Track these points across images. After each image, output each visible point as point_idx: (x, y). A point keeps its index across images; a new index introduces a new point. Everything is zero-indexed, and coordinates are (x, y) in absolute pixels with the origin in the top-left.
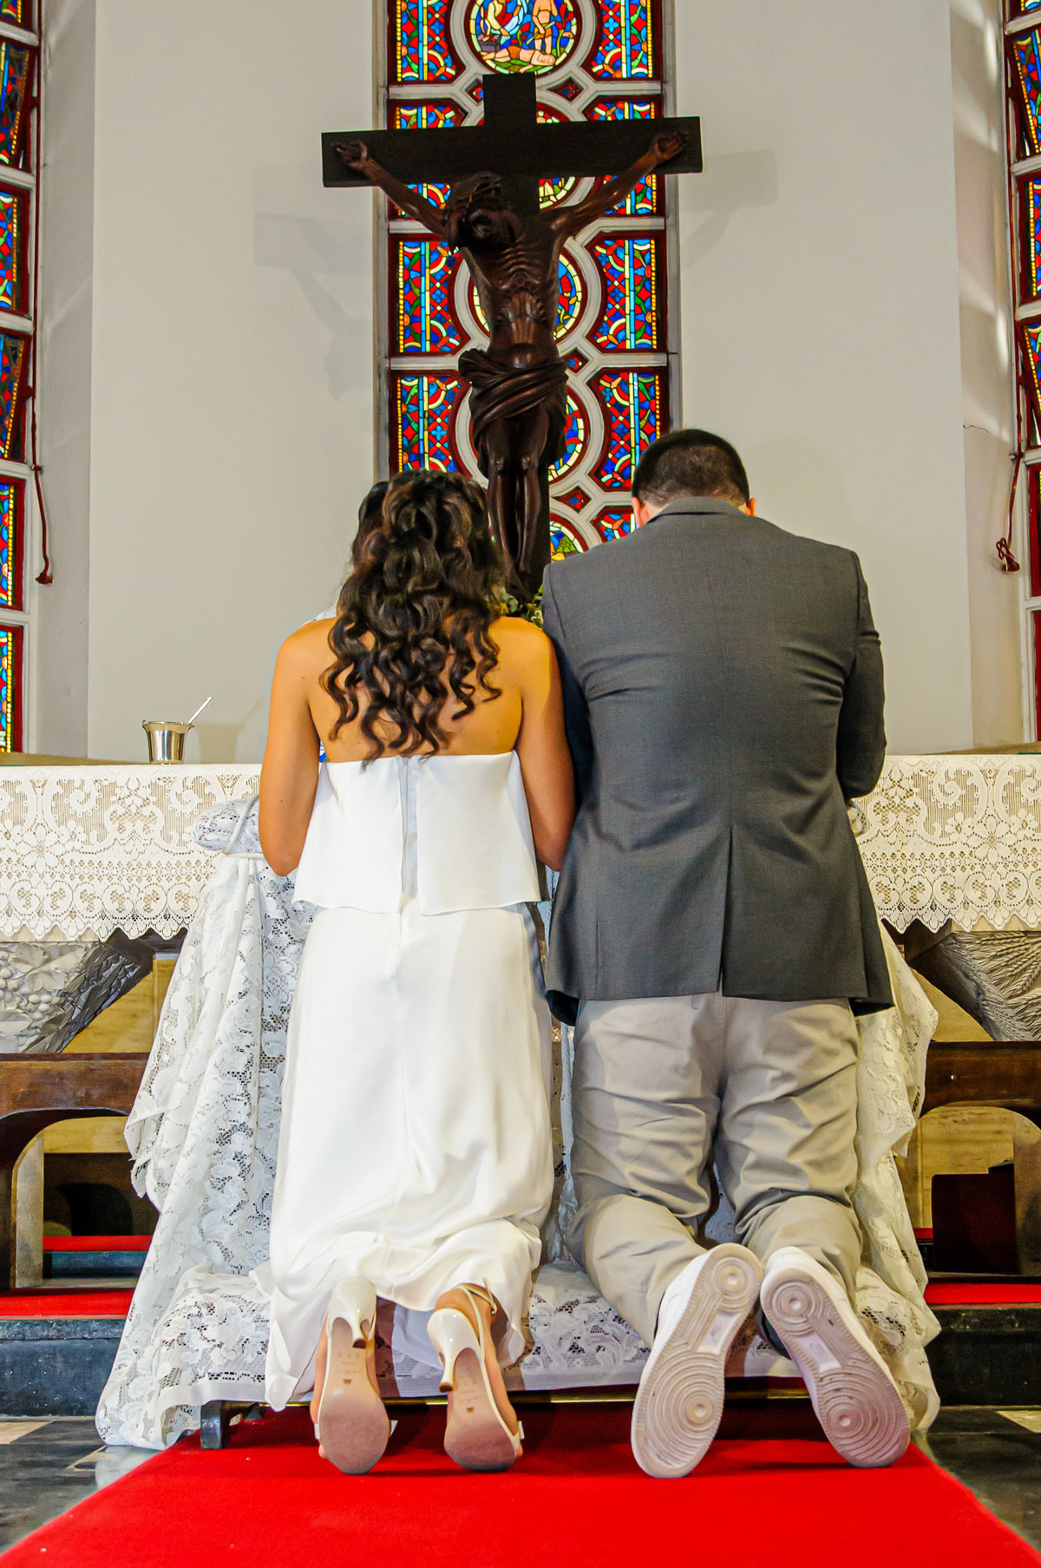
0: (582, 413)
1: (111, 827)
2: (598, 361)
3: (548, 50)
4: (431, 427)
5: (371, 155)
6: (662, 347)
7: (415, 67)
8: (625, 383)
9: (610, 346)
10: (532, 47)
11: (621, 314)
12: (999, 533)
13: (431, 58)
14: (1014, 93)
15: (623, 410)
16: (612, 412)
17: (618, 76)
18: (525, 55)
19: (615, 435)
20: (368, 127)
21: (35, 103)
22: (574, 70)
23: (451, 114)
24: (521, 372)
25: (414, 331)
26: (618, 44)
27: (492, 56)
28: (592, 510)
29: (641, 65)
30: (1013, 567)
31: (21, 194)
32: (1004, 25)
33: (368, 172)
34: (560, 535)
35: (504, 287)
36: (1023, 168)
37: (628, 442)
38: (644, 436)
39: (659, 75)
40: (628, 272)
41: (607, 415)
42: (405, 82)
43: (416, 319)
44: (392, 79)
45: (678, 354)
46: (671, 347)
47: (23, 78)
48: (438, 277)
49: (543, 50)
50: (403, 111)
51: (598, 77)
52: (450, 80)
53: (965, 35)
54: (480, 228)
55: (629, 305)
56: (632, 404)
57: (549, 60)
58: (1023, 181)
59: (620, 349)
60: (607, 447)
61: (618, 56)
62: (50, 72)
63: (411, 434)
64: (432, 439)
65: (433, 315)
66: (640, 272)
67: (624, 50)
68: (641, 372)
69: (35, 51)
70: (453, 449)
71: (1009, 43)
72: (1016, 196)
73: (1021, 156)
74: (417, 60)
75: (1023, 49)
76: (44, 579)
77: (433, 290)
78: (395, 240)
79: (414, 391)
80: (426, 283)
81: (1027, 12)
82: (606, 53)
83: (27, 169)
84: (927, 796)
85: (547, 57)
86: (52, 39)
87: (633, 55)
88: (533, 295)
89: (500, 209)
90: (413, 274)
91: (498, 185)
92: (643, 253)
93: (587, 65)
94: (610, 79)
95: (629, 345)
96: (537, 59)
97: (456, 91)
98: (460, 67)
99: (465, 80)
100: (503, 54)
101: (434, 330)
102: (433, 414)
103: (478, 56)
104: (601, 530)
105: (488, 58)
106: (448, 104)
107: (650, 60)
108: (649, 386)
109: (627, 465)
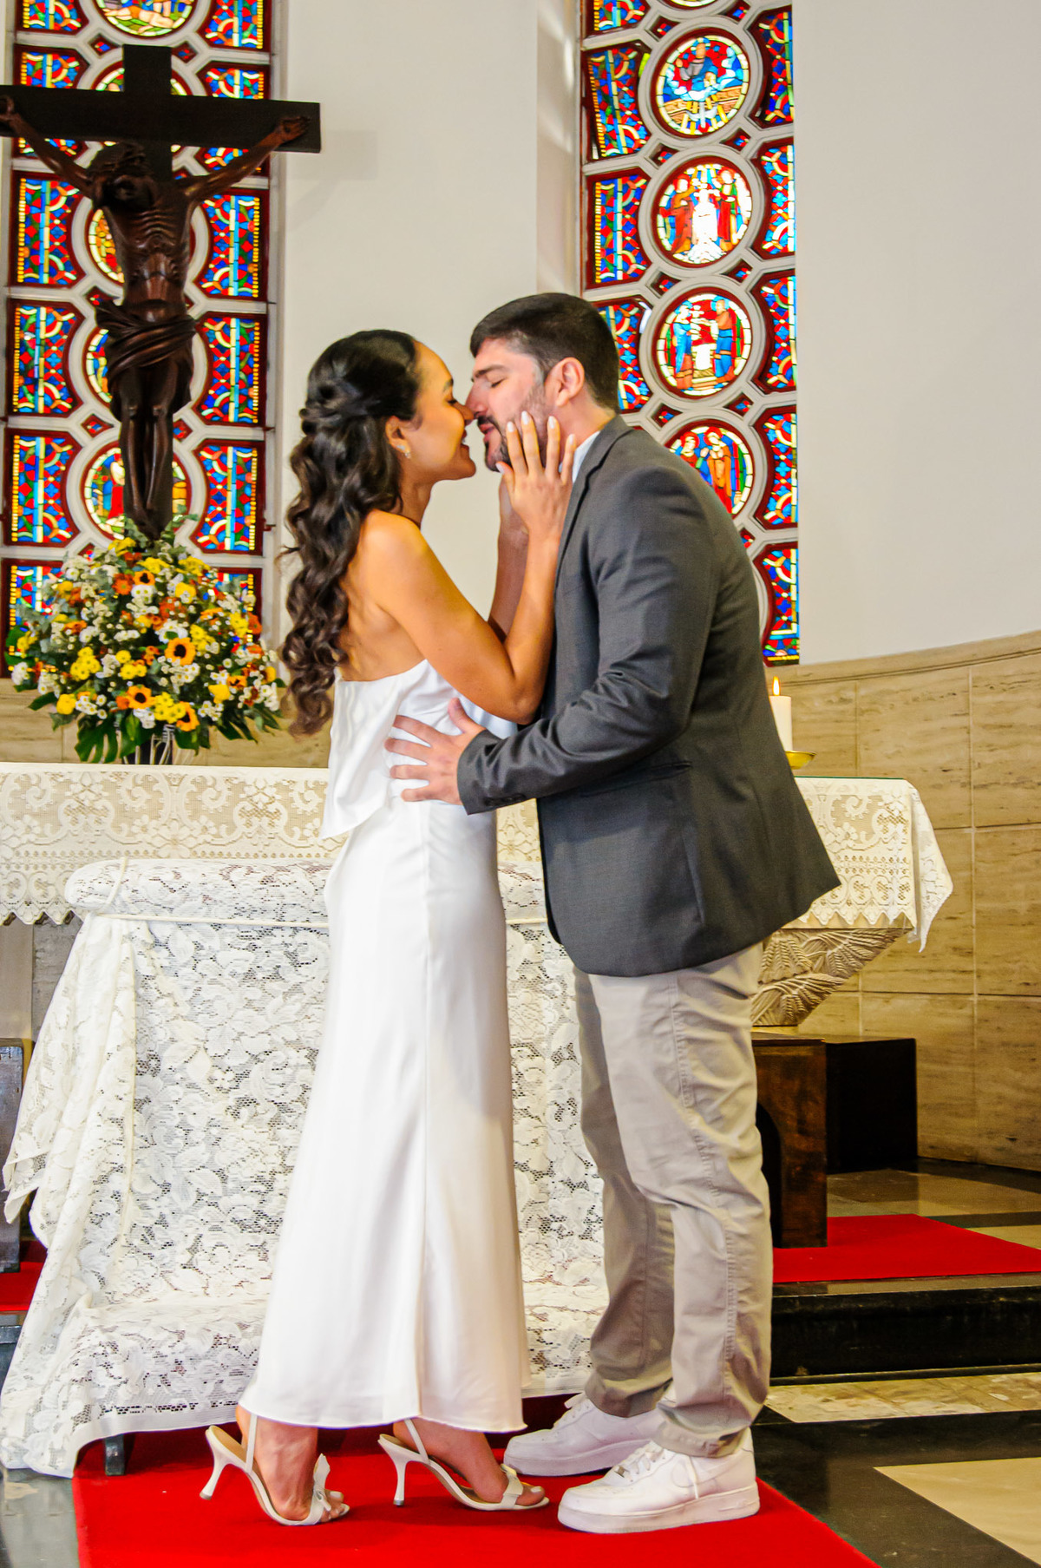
2: (203, 304)
3: (167, 12)
4: (47, 353)
5: (17, 110)
6: (263, 297)
7: (41, 15)
8: (228, 327)
9: (214, 292)
10: (151, 9)
11: (225, 263)
13: (58, 9)
14: (586, 102)
15: (226, 352)
16: (215, 353)
17: (229, 44)
18: (144, 15)
19: (217, 373)
22: (190, 35)
23: (75, 64)
24: (153, 327)
25: (33, 264)
26: (231, 14)
27: (114, 13)
28: (193, 441)
29: (251, 36)
32: (580, 41)
33: (14, 125)
35: (142, 246)
36: (593, 169)
37: (228, 381)
38: (243, 376)
39: (267, 47)
40: (233, 224)
41: (210, 355)
42: (32, 29)
43: (35, 251)
44: (19, 25)
45: (279, 304)
46: (271, 296)
48: (58, 215)
49: (162, 13)
50: (30, 57)
51: (212, 43)
52: (74, 31)
53: (550, 49)
54: (123, 191)
55: (233, 255)
56: (233, 346)
57: (167, 23)
58: (592, 181)
59: (224, 295)
60: (208, 384)
61: (230, 27)
63: (27, 359)
64: (48, 366)
65: (53, 250)
66: (245, 226)
67: (236, 21)
68: (244, 318)
70: (66, 376)
71: (586, 56)
72: (586, 192)
73: (590, 160)
74: (44, 9)
75: (597, 65)
77: (52, 226)
78: (17, 176)
79: (32, 320)
80: (45, 218)
81: (600, 33)
82: (219, 22)
85: (166, 20)
87: (244, 27)
88: (168, 256)
89: (142, 175)
90: (34, 210)
91: (142, 154)
92: (249, 209)
93: (202, 31)
94: (223, 46)
95: (232, 292)
96: (156, 20)
97: (80, 43)
98: (84, 21)
99: (89, 33)
100: (125, 13)
101: (52, 264)
102: (49, 342)
103: (101, 12)
104: (201, 460)
105: (110, 14)
106: (71, 54)
107: (260, 33)
108: (250, 331)
109: (227, 401)
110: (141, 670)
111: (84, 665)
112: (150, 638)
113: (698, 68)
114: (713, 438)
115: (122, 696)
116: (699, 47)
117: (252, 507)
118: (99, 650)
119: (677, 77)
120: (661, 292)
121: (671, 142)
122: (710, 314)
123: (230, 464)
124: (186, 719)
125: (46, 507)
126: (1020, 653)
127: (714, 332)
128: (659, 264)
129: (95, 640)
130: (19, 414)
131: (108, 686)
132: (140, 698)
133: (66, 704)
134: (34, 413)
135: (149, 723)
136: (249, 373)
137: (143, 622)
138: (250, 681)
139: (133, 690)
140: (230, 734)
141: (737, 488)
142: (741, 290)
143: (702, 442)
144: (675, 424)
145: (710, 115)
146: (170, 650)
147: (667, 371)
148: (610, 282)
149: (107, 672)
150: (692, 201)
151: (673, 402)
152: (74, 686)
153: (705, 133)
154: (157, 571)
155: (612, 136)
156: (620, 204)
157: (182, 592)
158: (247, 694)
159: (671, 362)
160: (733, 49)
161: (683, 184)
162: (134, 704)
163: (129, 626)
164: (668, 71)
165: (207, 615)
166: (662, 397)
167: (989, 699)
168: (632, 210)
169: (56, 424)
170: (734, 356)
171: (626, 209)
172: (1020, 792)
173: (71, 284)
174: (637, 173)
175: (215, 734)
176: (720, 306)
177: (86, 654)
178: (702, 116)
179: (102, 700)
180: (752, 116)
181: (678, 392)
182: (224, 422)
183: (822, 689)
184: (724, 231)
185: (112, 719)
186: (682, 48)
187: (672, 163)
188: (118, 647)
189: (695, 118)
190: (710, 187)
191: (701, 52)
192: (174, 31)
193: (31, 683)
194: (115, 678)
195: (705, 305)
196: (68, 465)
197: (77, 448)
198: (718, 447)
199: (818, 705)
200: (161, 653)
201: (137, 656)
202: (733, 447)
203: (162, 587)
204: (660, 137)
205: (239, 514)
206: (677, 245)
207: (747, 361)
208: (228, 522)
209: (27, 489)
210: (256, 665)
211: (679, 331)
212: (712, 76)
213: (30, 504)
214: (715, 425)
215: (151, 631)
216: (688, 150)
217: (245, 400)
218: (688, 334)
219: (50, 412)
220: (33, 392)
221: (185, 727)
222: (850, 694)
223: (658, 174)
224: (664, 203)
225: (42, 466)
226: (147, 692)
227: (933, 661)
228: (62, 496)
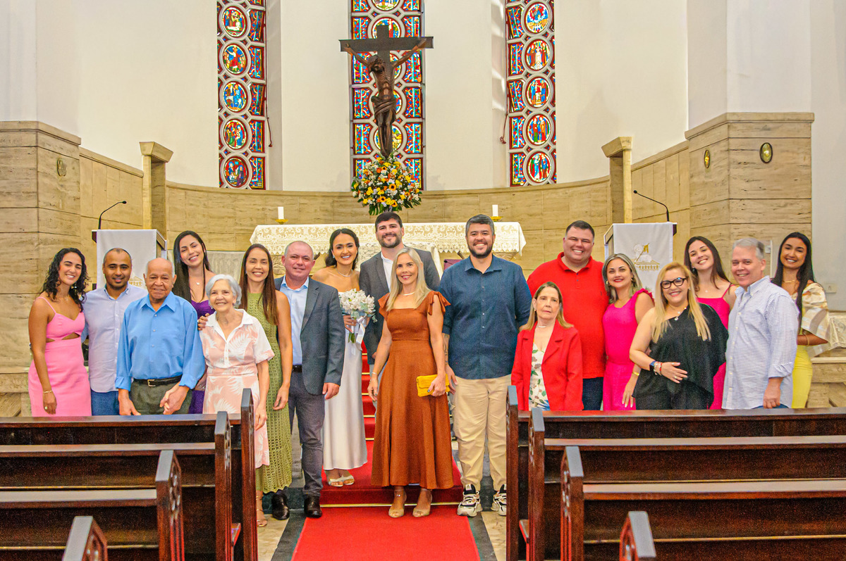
0: (401, 98)
1: (318, 235)
2: (405, 85)
6: (421, 82)
7: (358, 7)
8: (412, 91)
9: (408, 81)
10: (388, 2)
11: (410, 72)
12: (502, 135)
13: (362, 5)
14: (508, 22)
15: (411, 98)
16: (408, 98)
17: (410, 10)
18: (386, 4)
19: (409, 104)
20: (347, 39)
21: (265, 25)
22: (399, 8)
23: (367, 21)
24: (386, 102)
25: (358, 77)
27: (378, 4)
28: (403, 123)
29: (416, 7)
30: (504, 143)
31: (262, 48)
32: (506, 4)
33: (349, 51)
34: (395, 129)
35: (382, 81)
36: (510, 42)
37: (412, 106)
38: (416, 104)
39: (420, 10)
41: (407, 99)
42: (356, 12)
43: (359, 74)
44: (352, 11)
45: (425, 83)
46: (423, 81)
47: (261, 19)
49: (391, 3)
50: (355, 20)
51: (405, 10)
52: (367, 11)
53: (495, 8)
54: (376, 69)
55: (413, 70)
56: (413, 96)
57: (392, 5)
58: (510, 45)
59: (410, 82)
60: (407, 107)
61: (410, 5)
62: (268, 17)
63: (358, 104)
64: (363, 105)
66: (416, 62)
67: (411, 3)
68: (416, 88)
69: (265, 12)
70: (368, 107)
71: (507, 10)
72: (508, 48)
73: (509, 39)
74: (358, 5)
75: (510, 12)
76: (270, 146)
79: (359, 93)
81: (511, 2)
82: (407, 4)
83: (263, 42)
84: (456, 229)
86: (269, 9)
87: (414, 4)
89: (381, 64)
91: (380, 59)
93: (402, 7)
94: (408, 11)
95: (413, 81)
96: (389, 5)
97: (369, 14)
98: (370, 8)
99: (371, 11)
100: (381, 4)
101: (363, 77)
102: (363, 99)
103: (374, 5)
104: (405, 128)
105: (376, 5)
106: (366, 18)
107: (418, 6)
108: (417, 91)
109: (412, 111)
110: (383, 193)
111: (370, 191)
112: (385, 184)
113: (536, 14)
114: (541, 118)
115: (378, 199)
116: (536, 7)
117: (419, 141)
118: (373, 188)
119: (531, 16)
120: (527, 77)
121: (529, 35)
122: (540, 84)
123: (413, 129)
124: (394, 204)
125: (364, 144)
126: (599, 183)
127: (541, 89)
128: (527, 70)
129: (372, 185)
130: (356, 119)
131: (376, 196)
132: (383, 199)
133: (365, 201)
134: (360, 118)
135: (385, 206)
136: (418, 102)
137: (383, 180)
138: (411, 193)
139: (381, 197)
140: (407, 207)
141: (547, 133)
142: (547, 77)
143: (538, 120)
144: (531, 115)
145: (539, 27)
146: (390, 187)
147: (529, 100)
148: (515, 74)
149: (374, 194)
150: (536, 52)
151: (531, 109)
152: (367, 197)
153: (538, 32)
154: (387, 166)
155: (515, 31)
156: (517, 52)
157: (394, 171)
158: (410, 197)
159: (530, 97)
160: (545, 8)
161: (533, 46)
162: (381, 201)
163: (380, 181)
164: (529, 14)
165: (400, 177)
166: (527, 107)
167: (594, 194)
168: (520, 53)
169: (366, 121)
170: (546, 96)
171: (519, 53)
172: (599, 218)
173: (369, 82)
174: (520, 43)
175: (403, 208)
176: (542, 82)
177: (370, 189)
178: (538, 27)
179: (374, 200)
180: (550, 28)
181: (532, 106)
182: (411, 117)
183: (562, 190)
184: (543, 61)
185: (376, 205)
186: (532, 7)
187: (530, 41)
188: (378, 187)
189: (536, 28)
190: (540, 47)
191: (537, 9)
192: (394, 8)
193: (357, 196)
194: (376, 195)
195: (539, 81)
196: (370, 132)
197: (372, 127)
198: (542, 121)
199: (561, 194)
200: (388, 188)
201: (382, 189)
202: (546, 121)
203: (389, 171)
204: (526, 33)
205: (416, 142)
206: (531, 64)
207: (549, 98)
208: (413, 145)
209: (359, 139)
210: (412, 189)
211: (532, 89)
212: (539, 16)
213: (360, 143)
214: (541, 115)
215: (386, 182)
216: (534, 37)
217: (417, 110)
218: (534, 90)
219: (364, 118)
220: (360, 112)
221: (394, 206)
222: (567, 192)
223: (526, 44)
224: (528, 52)
225: (363, 133)
226: (385, 198)
227: (585, 184)
228: (368, 140)
